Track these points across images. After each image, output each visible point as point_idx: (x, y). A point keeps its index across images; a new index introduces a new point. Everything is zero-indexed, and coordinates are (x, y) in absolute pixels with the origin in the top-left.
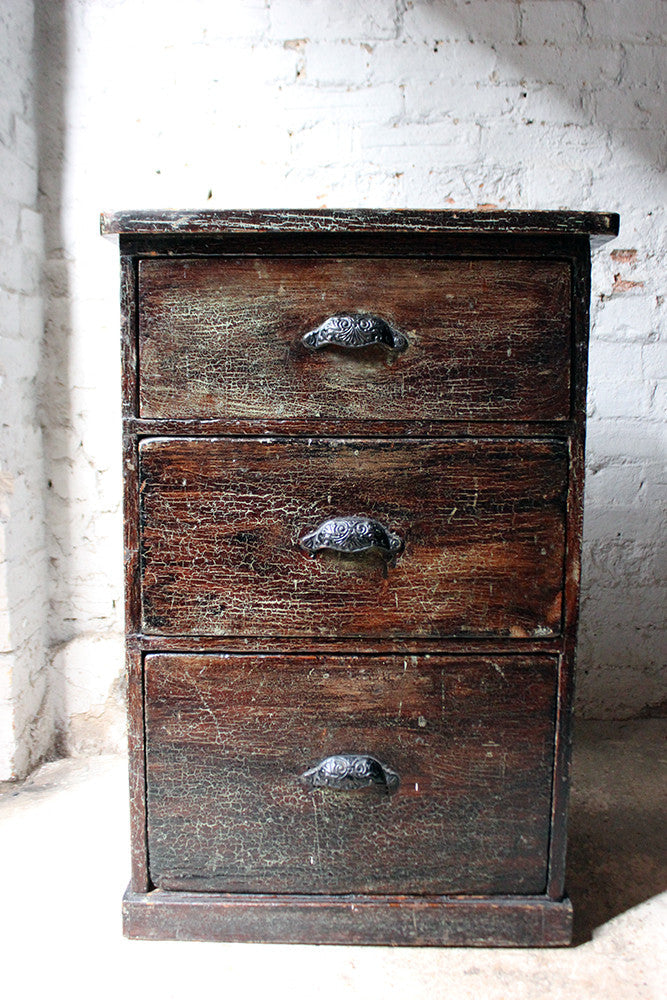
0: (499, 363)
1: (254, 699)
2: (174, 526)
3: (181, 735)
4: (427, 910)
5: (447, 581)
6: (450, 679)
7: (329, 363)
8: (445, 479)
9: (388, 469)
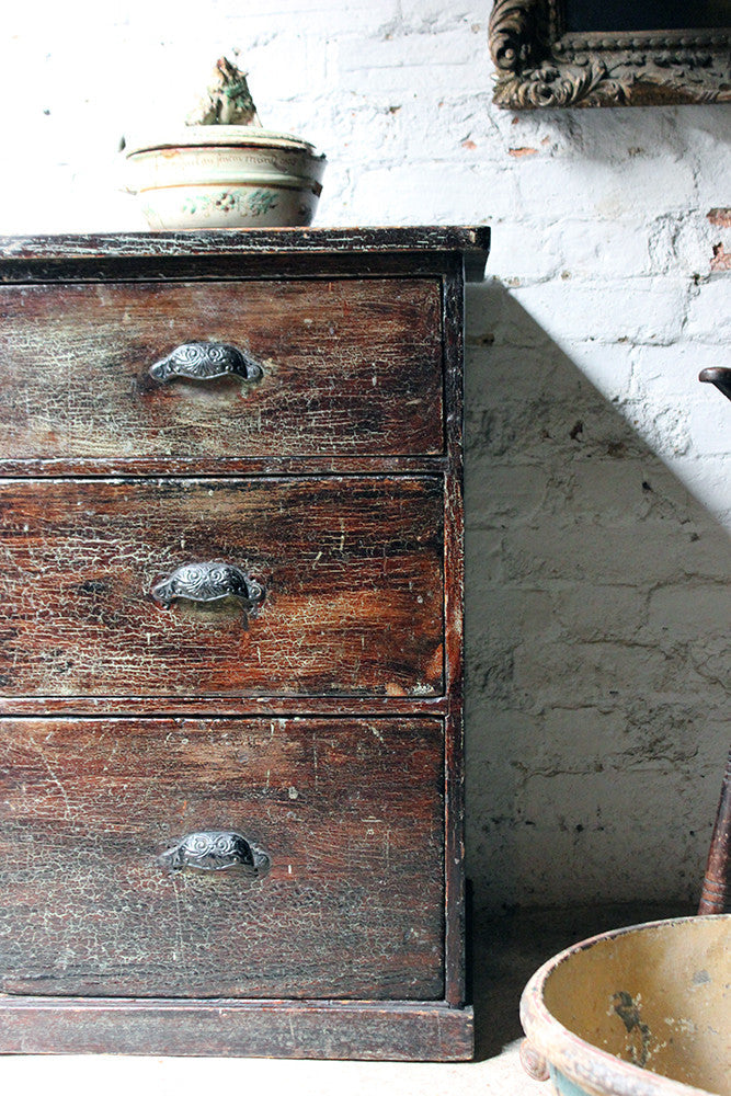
0: (364, 393)
1: (106, 769)
2: (15, 575)
3: (27, 810)
4: (304, 1015)
5: (314, 633)
6: (323, 745)
7: (179, 395)
8: (308, 521)
9: (246, 510)
